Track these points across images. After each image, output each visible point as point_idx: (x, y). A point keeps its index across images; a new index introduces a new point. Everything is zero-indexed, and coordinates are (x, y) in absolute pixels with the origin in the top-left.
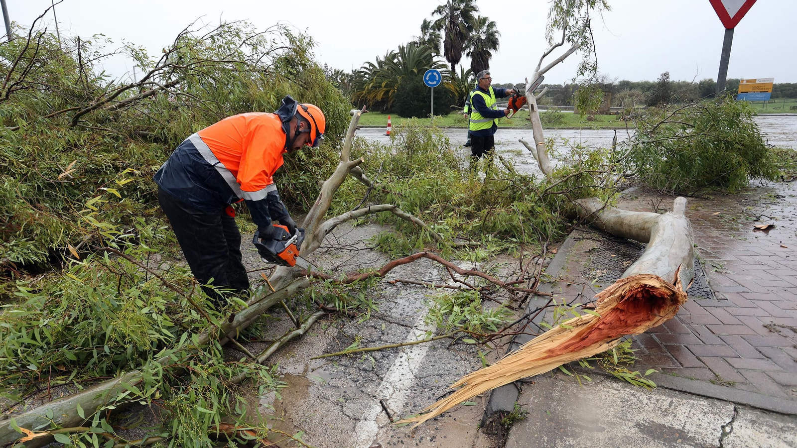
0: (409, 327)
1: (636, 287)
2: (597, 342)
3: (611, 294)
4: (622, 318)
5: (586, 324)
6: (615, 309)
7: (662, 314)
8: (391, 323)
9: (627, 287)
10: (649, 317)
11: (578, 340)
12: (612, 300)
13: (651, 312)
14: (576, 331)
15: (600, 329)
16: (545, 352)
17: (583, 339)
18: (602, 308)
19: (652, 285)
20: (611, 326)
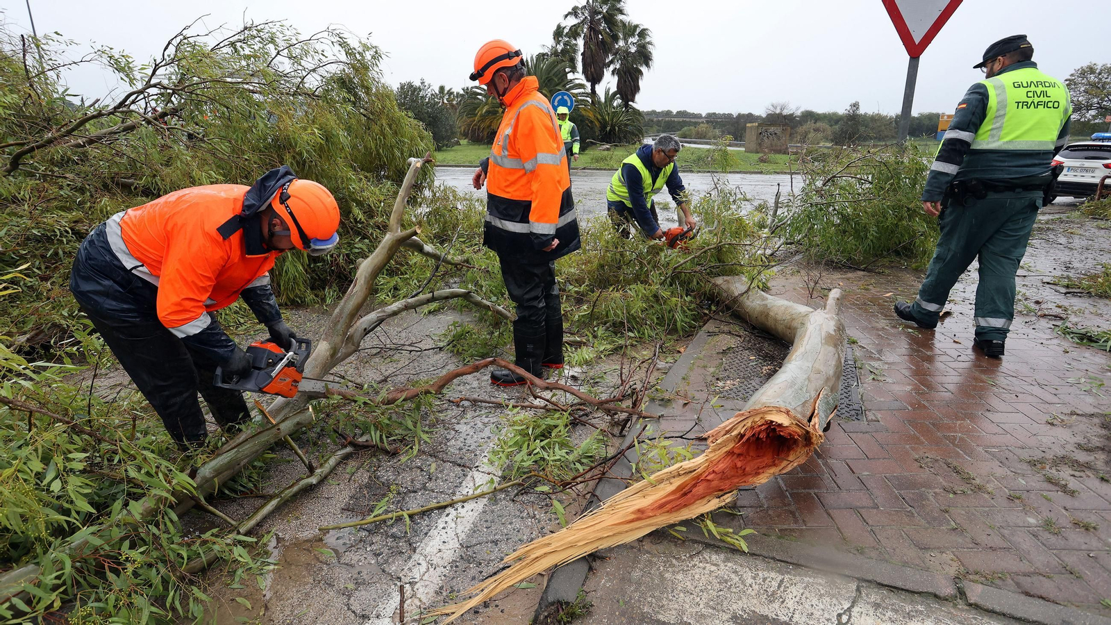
0: (468, 467)
1: (759, 423)
2: (704, 497)
3: (727, 432)
4: (739, 464)
5: (691, 472)
6: (730, 453)
7: (791, 458)
8: (444, 462)
9: (749, 423)
10: (774, 461)
11: (678, 495)
12: (728, 441)
13: (778, 455)
14: (677, 482)
15: (708, 480)
16: (633, 513)
17: (685, 494)
18: (714, 451)
19: (779, 422)
20: (723, 476)
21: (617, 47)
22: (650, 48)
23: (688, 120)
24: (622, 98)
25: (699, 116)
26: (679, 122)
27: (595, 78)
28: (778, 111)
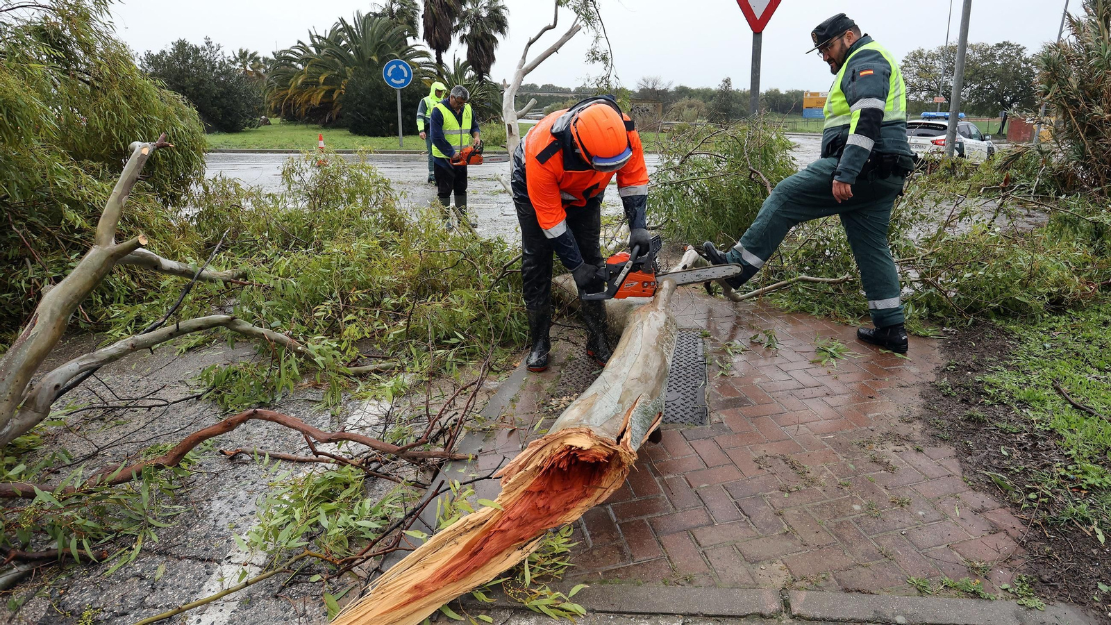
0: (216, 561)
1: (559, 450)
2: (501, 552)
3: (522, 467)
4: (541, 503)
5: (482, 524)
6: (528, 493)
7: (605, 484)
8: (180, 559)
9: (547, 452)
10: (585, 492)
11: (466, 557)
12: (523, 478)
13: (589, 484)
14: (464, 540)
15: (502, 531)
16: (408, 592)
17: (475, 553)
18: (508, 492)
19: (579, 446)
20: (522, 522)
21: (464, 9)
22: (504, 13)
23: (555, 95)
24: (474, 69)
25: (568, 91)
26: (546, 97)
27: (441, 45)
28: (650, 87)
